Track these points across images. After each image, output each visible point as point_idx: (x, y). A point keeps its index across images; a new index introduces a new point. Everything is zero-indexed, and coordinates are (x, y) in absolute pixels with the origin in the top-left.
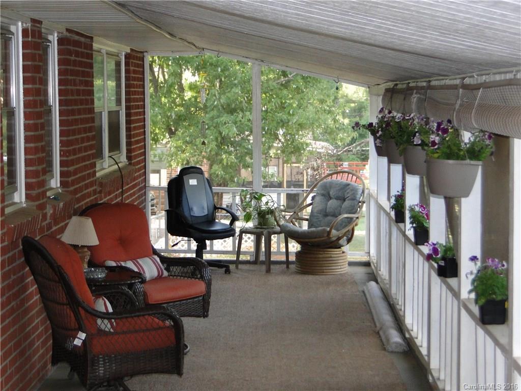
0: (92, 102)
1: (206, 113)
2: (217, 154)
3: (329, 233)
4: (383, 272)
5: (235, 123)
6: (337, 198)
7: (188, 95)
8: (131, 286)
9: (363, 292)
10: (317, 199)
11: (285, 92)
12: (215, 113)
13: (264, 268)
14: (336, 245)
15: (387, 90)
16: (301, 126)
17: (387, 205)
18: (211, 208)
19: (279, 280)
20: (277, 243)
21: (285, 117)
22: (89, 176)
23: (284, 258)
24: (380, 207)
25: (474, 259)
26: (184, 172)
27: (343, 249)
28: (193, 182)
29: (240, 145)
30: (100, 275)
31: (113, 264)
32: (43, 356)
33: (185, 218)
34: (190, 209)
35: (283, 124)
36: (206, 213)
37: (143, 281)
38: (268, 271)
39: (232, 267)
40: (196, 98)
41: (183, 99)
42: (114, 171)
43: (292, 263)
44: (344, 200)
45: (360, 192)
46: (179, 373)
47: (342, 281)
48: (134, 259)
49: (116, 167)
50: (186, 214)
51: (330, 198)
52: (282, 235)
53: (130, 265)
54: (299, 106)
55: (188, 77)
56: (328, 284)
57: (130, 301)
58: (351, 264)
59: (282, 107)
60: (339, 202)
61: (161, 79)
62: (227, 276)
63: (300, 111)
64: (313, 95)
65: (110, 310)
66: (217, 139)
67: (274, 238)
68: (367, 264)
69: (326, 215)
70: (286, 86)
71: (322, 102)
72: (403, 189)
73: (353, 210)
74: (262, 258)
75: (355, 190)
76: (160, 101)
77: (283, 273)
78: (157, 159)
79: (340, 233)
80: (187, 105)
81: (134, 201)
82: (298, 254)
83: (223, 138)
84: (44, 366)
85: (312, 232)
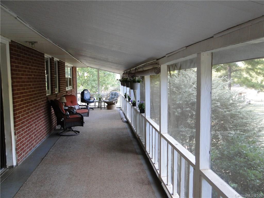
0: (65, 75)
1: (89, 81)
2: (91, 89)
3: (113, 102)
4: (123, 109)
5: (95, 83)
6: (114, 95)
7: (86, 78)
8: (73, 110)
9: (119, 113)
10: (110, 95)
11: (105, 77)
12: (91, 81)
13: (100, 109)
14: (114, 104)
15: (123, 73)
16: (108, 84)
17: (123, 96)
18: (90, 97)
19: (103, 111)
20: (103, 104)
21: (105, 82)
22: (64, 90)
23: (104, 107)
24: (122, 97)
25: (138, 101)
26: (84, 90)
27: (115, 105)
28: (86, 92)
29: (96, 88)
30: (67, 108)
31: (70, 106)
32: (55, 124)
33: (85, 99)
34: (86, 97)
35: (104, 83)
36: (89, 98)
37: (75, 109)
38: (101, 109)
39: (94, 109)
40: (87, 78)
41: (85, 79)
42: (70, 90)
43: (106, 108)
44: (116, 95)
45: (118, 94)
46: (83, 126)
47: (115, 111)
48: (74, 106)
49: (70, 89)
50: (85, 98)
51: (113, 95)
52: (104, 102)
53: (73, 107)
54: (107, 80)
55: (86, 74)
56: (113, 111)
57: (73, 113)
58: (117, 108)
59: (104, 80)
60: (114, 96)
61: (80, 75)
62: (93, 110)
63: (108, 81)
64: (110, 78)
65: (69, 114)
66: (91, 86)
67: (102, 103)
68: (120, 108)
69: (112, 98)
70: (105, 76)
71: (112, 79)
72: (126, 92)
73: (117, 97)
74: (100, 107)
75: (117, 93)
76: (80, 79)
77: (104, 109)
78: (79, 90)
79: (115, 102)
80: (85, 80)
81: (74, 94)
82: (107, 106)
83: (93, 86)
84: (55, 126)
85: (109, 102)
